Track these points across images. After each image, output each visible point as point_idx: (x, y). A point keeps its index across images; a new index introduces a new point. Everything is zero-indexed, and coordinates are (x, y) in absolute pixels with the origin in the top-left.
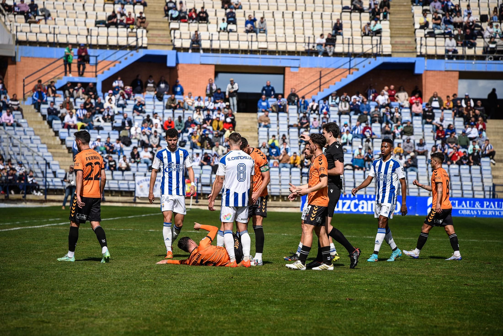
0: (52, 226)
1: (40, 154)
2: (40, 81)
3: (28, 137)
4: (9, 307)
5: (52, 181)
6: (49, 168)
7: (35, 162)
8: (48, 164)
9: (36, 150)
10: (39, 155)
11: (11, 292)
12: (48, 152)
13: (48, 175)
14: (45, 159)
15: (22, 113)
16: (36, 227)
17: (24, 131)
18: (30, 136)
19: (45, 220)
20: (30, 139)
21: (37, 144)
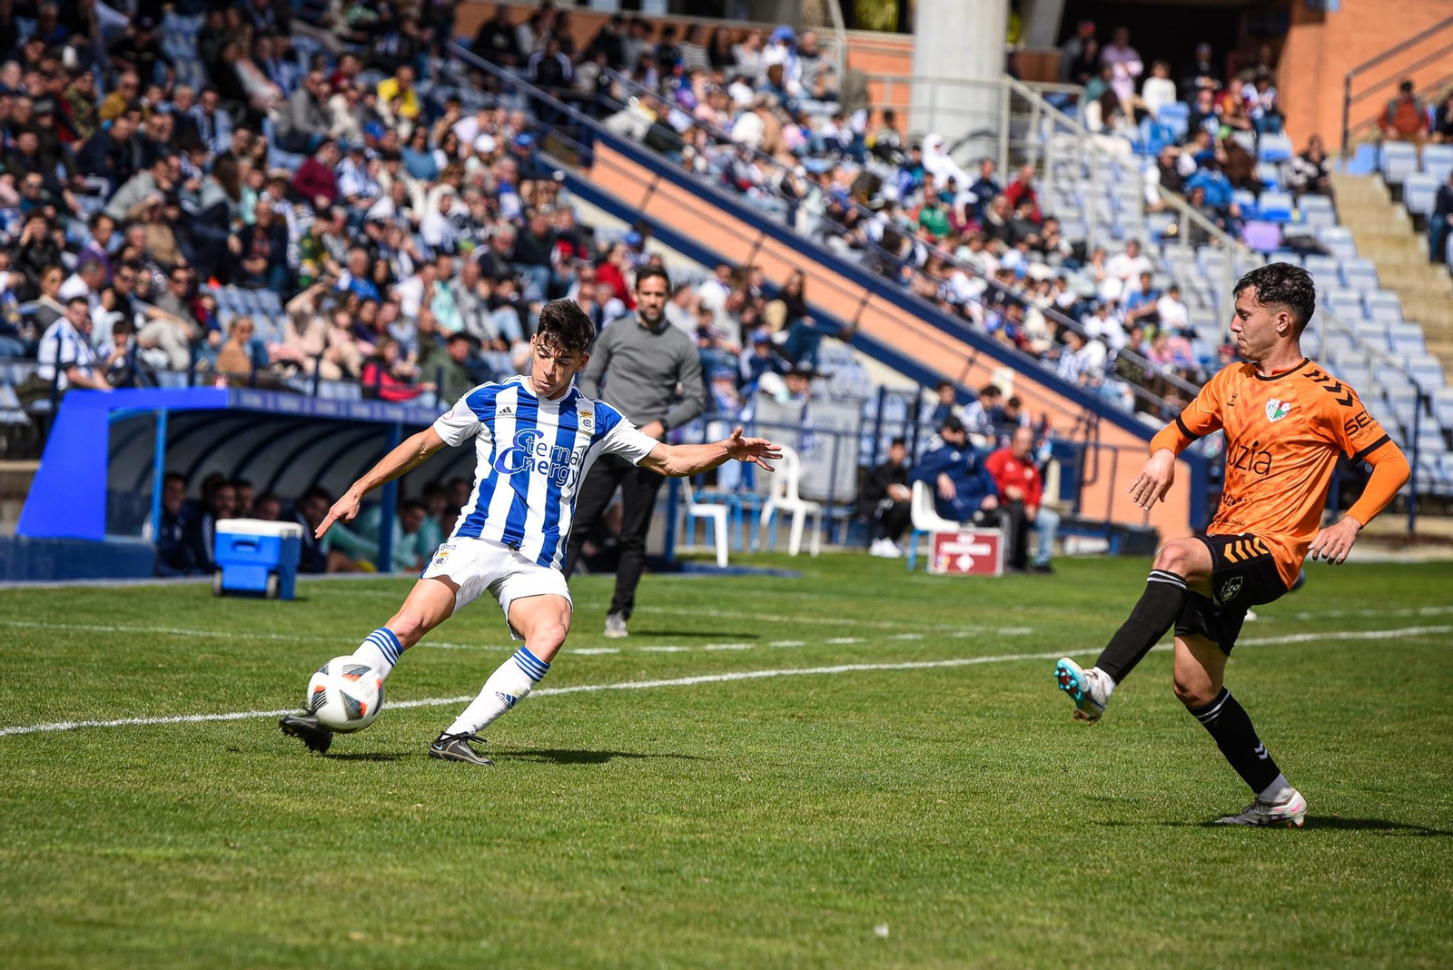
0: (1431, 636)
1: (1398, 360)
2: (1406, 87)
3: (1354, 296)
4: (1262, 929)
5: (1438, 464)
6: (1429, 413)
7: (1377, 391)
8: (1423, 400)
9: (1380, 345)
10: (1389, 366)
11: (1272, 875)
12: (1427, 352)
13: (1423, 443)
14: (1412, 381)
15: (1334, 207)
16: (1370, 635)
17: (1340, 272)
18: (1363, 291)
19: (1405, 612)
20: (1362, 302)
21: (1387, 324)
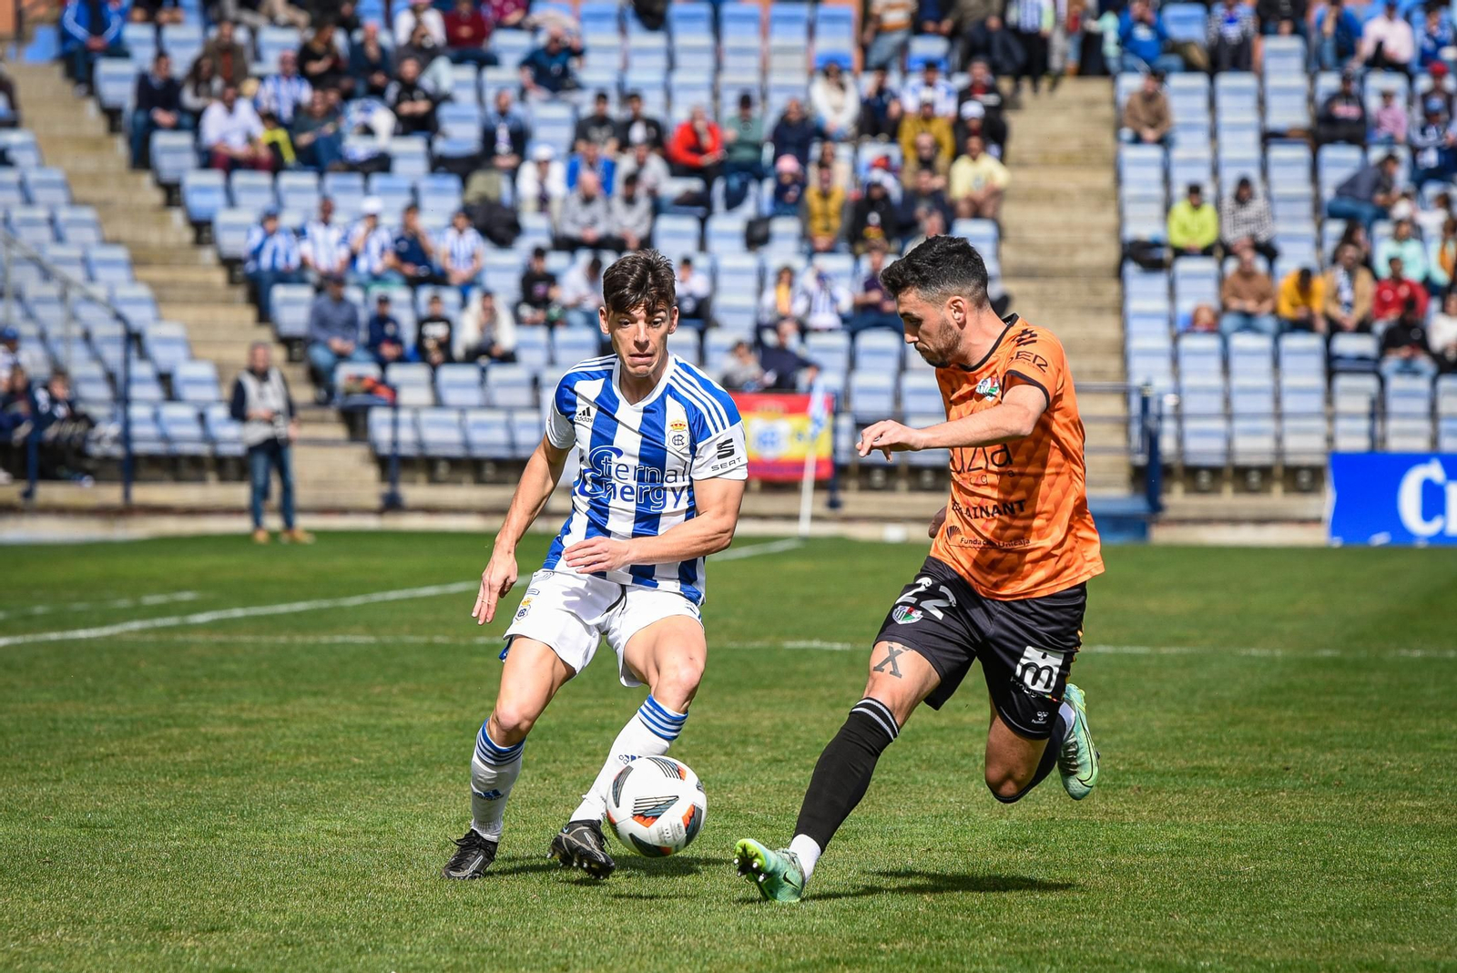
1: (99, 291)
3: (41, 214)
5: (155, 416)
6: (142, 356)
7: (76, 330)
8: (134, 339)
9: (76, 274)
10: (90, 299)
12: (134, 280)
13: (135, 391)
14: (119, 317)
15: (12, 105)
16: (82, 634)
17: (22, 186)
18: (52, 207)
19: (124, 603)
20: (52, 221)
21: (85, 246)
